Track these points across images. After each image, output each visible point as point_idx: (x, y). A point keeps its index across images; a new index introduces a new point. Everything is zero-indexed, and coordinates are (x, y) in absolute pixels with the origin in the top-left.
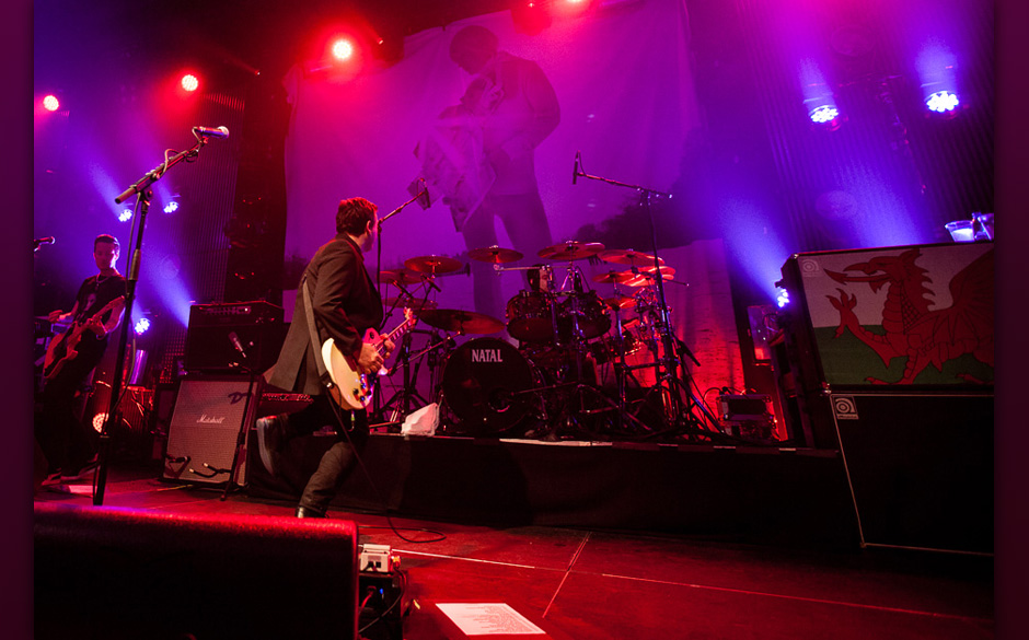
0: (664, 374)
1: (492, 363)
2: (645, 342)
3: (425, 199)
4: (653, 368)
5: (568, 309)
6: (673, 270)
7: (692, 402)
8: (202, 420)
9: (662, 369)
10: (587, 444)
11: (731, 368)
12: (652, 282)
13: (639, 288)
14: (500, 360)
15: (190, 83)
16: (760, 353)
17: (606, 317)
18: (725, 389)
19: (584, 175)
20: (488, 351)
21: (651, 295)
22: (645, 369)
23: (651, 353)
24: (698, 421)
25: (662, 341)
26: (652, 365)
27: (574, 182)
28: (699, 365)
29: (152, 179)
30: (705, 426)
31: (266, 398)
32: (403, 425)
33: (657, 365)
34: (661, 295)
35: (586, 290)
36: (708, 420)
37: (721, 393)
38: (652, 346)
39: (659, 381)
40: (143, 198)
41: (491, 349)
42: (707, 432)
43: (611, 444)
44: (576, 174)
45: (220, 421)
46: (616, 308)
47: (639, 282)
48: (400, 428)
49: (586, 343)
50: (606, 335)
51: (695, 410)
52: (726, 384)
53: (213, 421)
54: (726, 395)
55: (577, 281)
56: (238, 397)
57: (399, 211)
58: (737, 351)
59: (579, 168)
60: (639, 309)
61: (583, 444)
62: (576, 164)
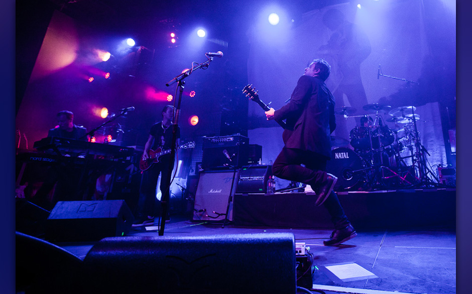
0: (415, 160)
1: (345, 159)
2: (408, 147)
4: (411, 158)
5: (376, 133)
6: (419, 116)
7: (427, 171)
8: (211, 191)
9: (415, 158)
10: (386, 191)
11: (441, 156)
12: (411, 121)
13: (405, 124)
14: (348, 157)
16: (453, 149)
18: (440, 165)
19: (382, 75)
20: (342, 153)
21: (410, 127)
22: (407, 159)
23: (410, 151)
24: (429, 179)
25: (415, 146)
26: (410, 156)
27: (378, 78)
28: (430, 155)
29: (185, 75)
30: (432, 181)
31: (242, 180)
32: (305, 188)
33: (412, 156)
34: (415, 125)
36: (433, 177)
37: (438, 167)
38: (411, 148)
39: (413, 163)
40: (180, 84)
41: (343, 152)
42: (433, 183)
43: (395, 191)
44: (379, 75)
45: (220, 191)
46: (396, 133)
47: (406, 121)
48: (304, 190)
49: (384, 148)
51: (429, 175)
52: (439, 163)
53: (216, 192)
54: (440, 168)
55: (380, 121)
56: (228, 180)
58: (444, 149)
59: (380, 72)
60: (406, 133)
61: (383, 191)
62: (379, 70)
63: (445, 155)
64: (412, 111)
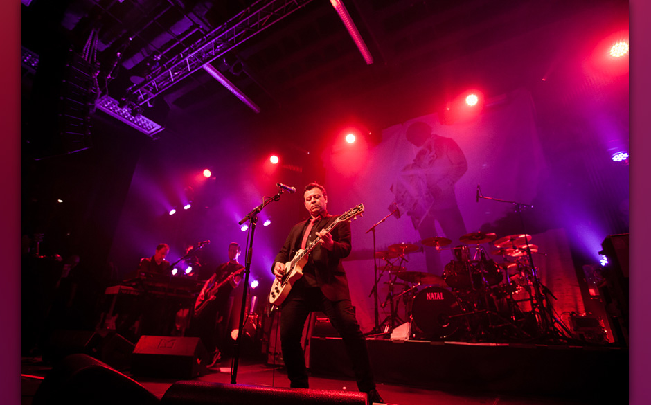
0: (536, 305)
1: (438, 300)
2: (523, 286)
3: (397, 213)
4: (529, 302)
5: (478, 270)
6: (537, 247)
7: (554, 320)
9: (535, 302)
10: (494, 344)
11: (576, 300)
12: (525, 254)
13: (517, 257)
14: (442, 299)
15: (274, 160)
16: (592, 292)
17: (501, 273)
18: (573, 312)
19: (483, 197)
20: (435, 294)
21: (525, 261)
22: (525, 302)
23: (528, 293)
24: (558, 331)
25: (534, 286)
26: (529, 300)
27: (477, 201)
28: (556, 299)
29: (257, 211)
30: (563, 334)
31: (319, 321)
32: (392, 334)
33: (531, 299)
34: (531, 260)
35: (488, 259)
36: (564, 331)
37: (570, 315)
38: (527, 288)
39: (533, 309)
40: (253, 222)
41: (437, 292)
42: (564, 337)
43: (508, 345)
44: (478, 197)
46: (505, 268)
47: (518, 254)
48: (390, 336)
49: (490, 288)
50: (501, 284)
51: (556, 325)
52: (573, 310)
54: (575, 318)
55: (482, 254)
57: (384, 220)
58: (578, 291)
59: (480, 194)
60: (519, 269)
61: (491, 344)
62: (478, 191)
63: (580, 299)
64: (526, 241)
